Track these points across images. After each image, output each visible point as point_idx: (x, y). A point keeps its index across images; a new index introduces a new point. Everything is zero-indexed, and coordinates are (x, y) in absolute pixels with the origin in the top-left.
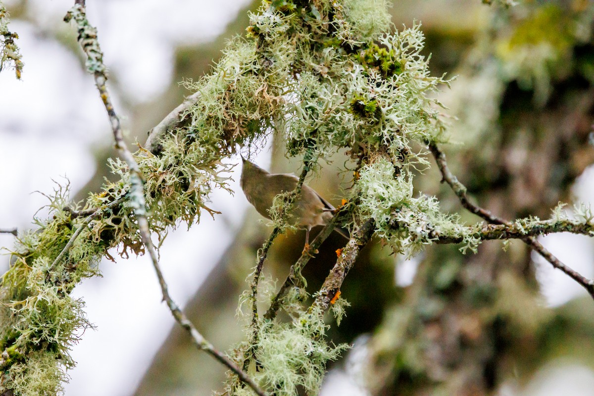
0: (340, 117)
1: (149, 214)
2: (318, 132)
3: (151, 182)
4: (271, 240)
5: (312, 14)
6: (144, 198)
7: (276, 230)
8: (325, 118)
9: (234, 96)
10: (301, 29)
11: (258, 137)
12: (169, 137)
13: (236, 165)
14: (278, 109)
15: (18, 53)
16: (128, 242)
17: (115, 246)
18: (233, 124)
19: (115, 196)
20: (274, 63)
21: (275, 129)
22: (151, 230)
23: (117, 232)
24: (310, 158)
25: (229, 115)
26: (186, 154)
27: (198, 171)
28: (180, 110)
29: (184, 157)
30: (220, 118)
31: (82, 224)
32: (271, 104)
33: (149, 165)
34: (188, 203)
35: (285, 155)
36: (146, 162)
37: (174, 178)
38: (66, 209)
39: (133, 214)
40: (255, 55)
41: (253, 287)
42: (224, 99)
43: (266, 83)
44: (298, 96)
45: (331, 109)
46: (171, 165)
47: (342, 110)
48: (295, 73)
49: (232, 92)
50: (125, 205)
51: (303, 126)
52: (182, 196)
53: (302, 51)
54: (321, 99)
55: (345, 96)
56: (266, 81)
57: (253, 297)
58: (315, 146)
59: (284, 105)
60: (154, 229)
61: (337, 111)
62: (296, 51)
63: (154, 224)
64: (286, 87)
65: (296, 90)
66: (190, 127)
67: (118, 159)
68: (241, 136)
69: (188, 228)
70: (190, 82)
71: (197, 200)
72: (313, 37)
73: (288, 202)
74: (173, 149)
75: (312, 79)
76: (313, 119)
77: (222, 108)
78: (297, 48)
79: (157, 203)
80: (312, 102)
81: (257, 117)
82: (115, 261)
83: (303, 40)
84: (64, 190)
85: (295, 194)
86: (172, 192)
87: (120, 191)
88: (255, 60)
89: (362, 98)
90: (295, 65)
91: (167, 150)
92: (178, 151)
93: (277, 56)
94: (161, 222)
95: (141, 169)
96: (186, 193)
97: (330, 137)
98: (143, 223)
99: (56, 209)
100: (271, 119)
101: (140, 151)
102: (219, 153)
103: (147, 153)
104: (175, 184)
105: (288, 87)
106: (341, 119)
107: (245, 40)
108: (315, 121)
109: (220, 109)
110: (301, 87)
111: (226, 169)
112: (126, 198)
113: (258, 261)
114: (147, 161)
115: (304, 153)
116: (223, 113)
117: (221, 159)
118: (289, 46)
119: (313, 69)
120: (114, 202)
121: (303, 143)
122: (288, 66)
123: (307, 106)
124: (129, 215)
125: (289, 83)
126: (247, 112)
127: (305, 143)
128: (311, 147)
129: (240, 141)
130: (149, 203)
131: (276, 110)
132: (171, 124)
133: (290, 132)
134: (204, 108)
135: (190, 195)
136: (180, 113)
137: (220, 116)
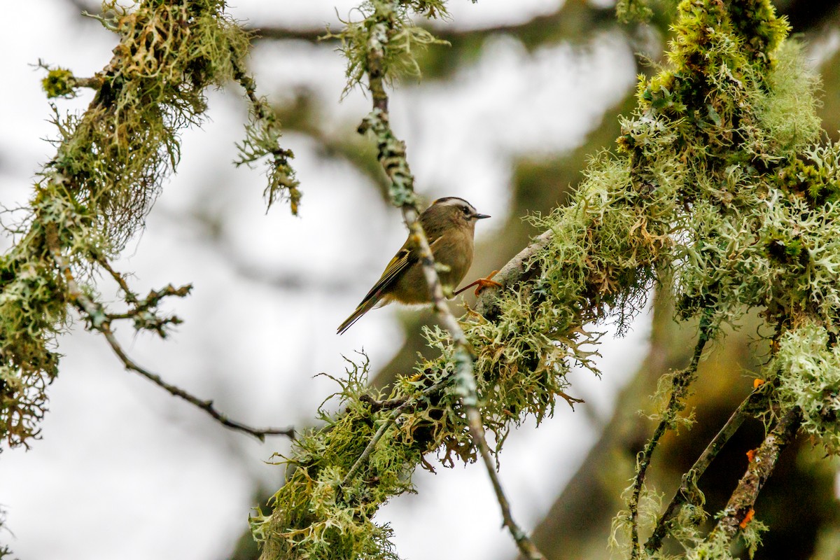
0: (750, 263)
1: (483, 404)
2: (719, 285)
3: (485, 359)
4: (657, 438)
5: (709, 117)
6: (474, 382)
7: (663, 425)
8: (729, 265)
9: (600, 236)
10: (694, 140)
11: (634, 293)
12: (509, 294)
13: (603, 334)
14: (662, 253)
15: (294, 179)
16: (452, 445)
17: (434, 451)
18: (600, 275)
19: (433, 379)
20: (656, 189)
21: (659, 282)
22: (485, 427)
23: (436, 430)
24: (709, 322)
25: (593, 263)
26: (533, 319)
27: (550, 342)
28: (524, 257)
29: (531, 323)
30: (581, 266)
31: (387, 420)
32: (653, 247)
33: (480, 335)
34: (536, 387)
35: (674, 319)
36: (476, 331)
37: (516, 353)
38: (365, 398)
39: (459, 404)
40: (630, 177)
41: (632, 507)
42: (587, 240)
43: (644, 217)
44: (690, 234)
45: (737, 253)
46: (512, 335)
47: (753, 253)
48: (686, 201)
49: (597, 230)
50: (448, 391)
51: (699, 277)
52: (529, 378)
53: (695, 171)
54: (724, 238)
55: (757, 233)
56: (645, 214)
57: (632, 520)
58: (716, 305)
59: (672, 247)
60: (489, 425)
61: (747, 255)
62: (687, 171)
63: (488, 418)
64: (674, 221)
65: (688, 225)
66: (538, 280)
67: (436, 327)
68: (611, 292)
69: (538, 424)
70: (538, 216)
71: (550, 384)
72: (710, 151)
73: (678, 385)
74: (514, 311)
75: (711, 210)
76: (712, 267)
77: (584, 253)
78: (688, 167)
79: (493, 388)
80: (710, 242)
81: (634, 265)
82: (435, 470)
83: (697, 155)
84: (360, 371)
85: (689, 374)
86: (515, 373)
87: (440, 372)
88: (629, 183)
89: (781, 237)
90: (686, 191)
91: (506, 313)
92: (521, 314)
93: (660, 179)
94: (499, 415)
95: (470, 340)
96: (535, 374)
97: (736, 292)
98: (474, 416)
99: (350, 398)
100: (653, 268)
101: (468, 315)
102: (580, 317)
103: (478, 318)
104: (518, 361)
105: (676, 222)
106: (752, 265)
107: (614, 157)
108: (715, 270)
109: (581, 255)
110: (695, 222)
111: (590, 340)
113: (638, 469)
114: (477, 329)
115: (701, 316)
116: (584, 259)
117: (584, 324)
118: (678, 164)
119: (711, 196)
120: (432, 388)
122: (676, 193)
123: (704, 249)
124: (453, 406)
125: (679, 216)
126: (619, 258)
127: (702, 300)
128: (710, 306)
129: (609, 299)
130: (481, 388)
131: (660, 255)
132: (511, 276)
133: (680, 286)
134: (558, 253)
135: (541, 376)
136: (525, 260)
137: (581, 264)
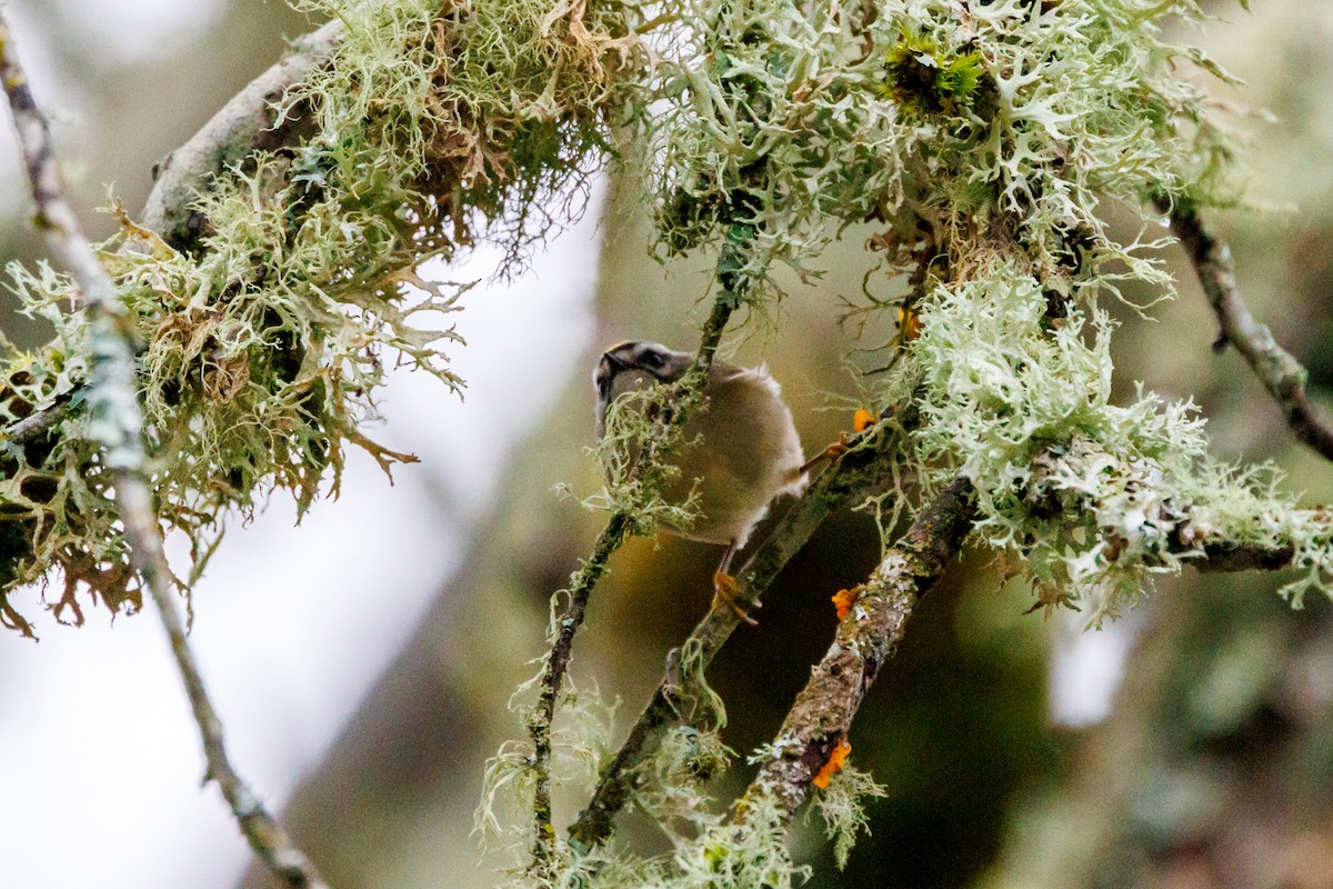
0: (848, 112)
1: (158, 468)
2: (769, 167)
3: (166, 349)
4: (601, 558)
6: (137, 406)
7: (619, 523)
8: (794, 115)
9: (464, 36)
11: (552, 184)
12: (230, 184)
13: (470, 287)
14: (624, 84)
16: (79, 567)
17: (32, 581)
18: (462, 137)
19: (34, 398)
21: (616, 155)
22: (165, 523)
23: (39, 527)
24: (740, 261)
25: (447, 105)
26: (289, 245)
27: (334, 306)
28: (271, 88)
29: (285, 258)
30: (414, 114)
32: (599, 66)
33: (155, 288)
34: (298, 423)
35: (651, 251)
36: (145, 276)
37: (247, 334)
39: (99, 464)
41: (536, 731)
42: (430, 46)
44: (695, 36)
45: (814, 85)
46: (236, 288)
47: (856, 86)
49: (456, 21)
50: (70, 429)
51: (717, 143)
52: (277, 398)
54: (781, 47)
55: (867, 35)
57: (537, 766)
58: (759, 217)
59: (647, 68)
60: (176, 516)
61: (839, 91)
63: (174, 500)
65: (691, 13)
66: (304, 149)
67: (44, 264)
68: (490, 181)
69: (300, 514)
71: (332, 413)
73: (660, 421)
74: (242, 228)
76: (750, 119)
77: (423, 79)
79: (186, 423)
80: (746, 56)
81: (549, 112)
82: (34, 632)
85: (686, 392)
86: (241, 385)
87: (51, 382)
89: (927, 44)
91: (221, 231)
92: (261, 234)
94: (202, 492)
95: (129, 300)
96: (291, 389)
97: (812, 185)
98: (136, 498)
100: (599, 119)
101: (124, 237)
102: (411, 243)
103: (150, 243)
104: (251, 355)
105: (661, 4)
106: (853, 119)
108: (757, 128)
109: (415, 84)
111: (436, 300)
112: (72, 404)
113: (554, 636)
114: (148, 270)
115: (719, 244)
116: (423, 97)
117: (420, 263)
120: (31, 421)
121: (714, 207)
123: (729, 74)
124: (84, 467)
126: (513, 94)
127: (723, 207)
128: (745, 221)
129: (487, 198)
130: (156, 422)
131: (618, 88)
132: (237, 138)
133: (668, 166)
134: (356, 79)
135: (307, 394)
136: (271, 97)
137: (415, 109)
